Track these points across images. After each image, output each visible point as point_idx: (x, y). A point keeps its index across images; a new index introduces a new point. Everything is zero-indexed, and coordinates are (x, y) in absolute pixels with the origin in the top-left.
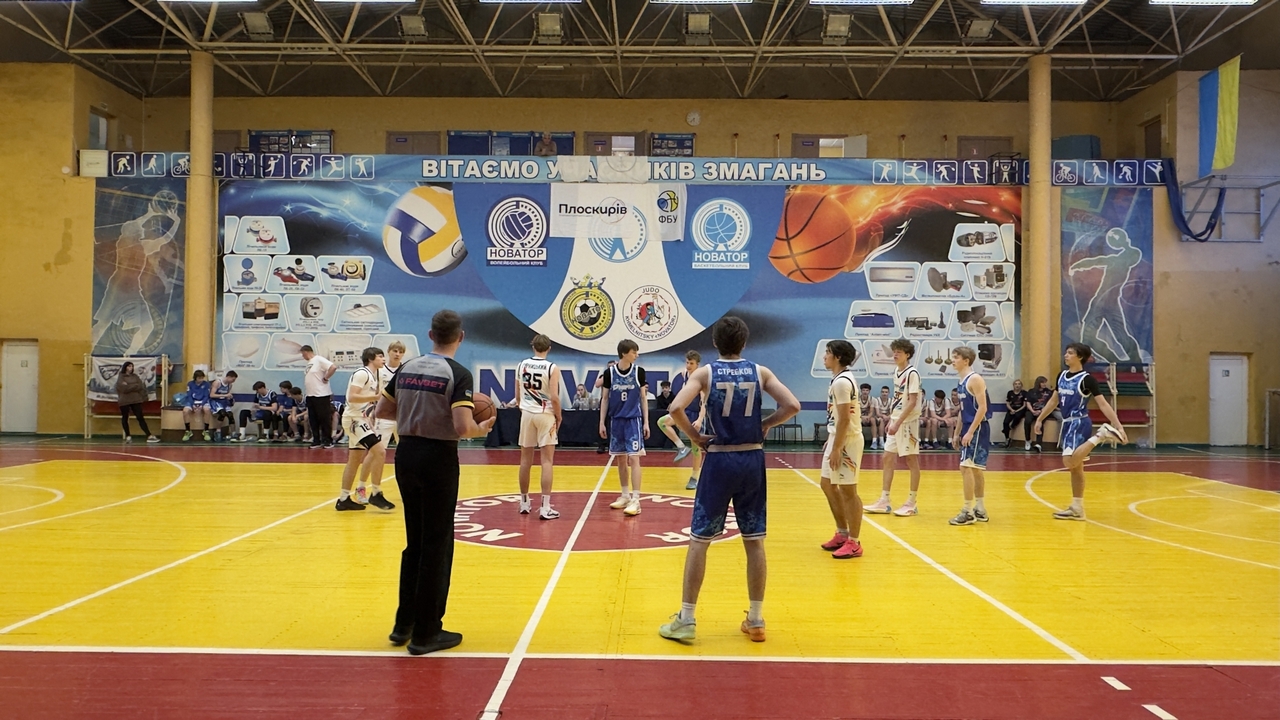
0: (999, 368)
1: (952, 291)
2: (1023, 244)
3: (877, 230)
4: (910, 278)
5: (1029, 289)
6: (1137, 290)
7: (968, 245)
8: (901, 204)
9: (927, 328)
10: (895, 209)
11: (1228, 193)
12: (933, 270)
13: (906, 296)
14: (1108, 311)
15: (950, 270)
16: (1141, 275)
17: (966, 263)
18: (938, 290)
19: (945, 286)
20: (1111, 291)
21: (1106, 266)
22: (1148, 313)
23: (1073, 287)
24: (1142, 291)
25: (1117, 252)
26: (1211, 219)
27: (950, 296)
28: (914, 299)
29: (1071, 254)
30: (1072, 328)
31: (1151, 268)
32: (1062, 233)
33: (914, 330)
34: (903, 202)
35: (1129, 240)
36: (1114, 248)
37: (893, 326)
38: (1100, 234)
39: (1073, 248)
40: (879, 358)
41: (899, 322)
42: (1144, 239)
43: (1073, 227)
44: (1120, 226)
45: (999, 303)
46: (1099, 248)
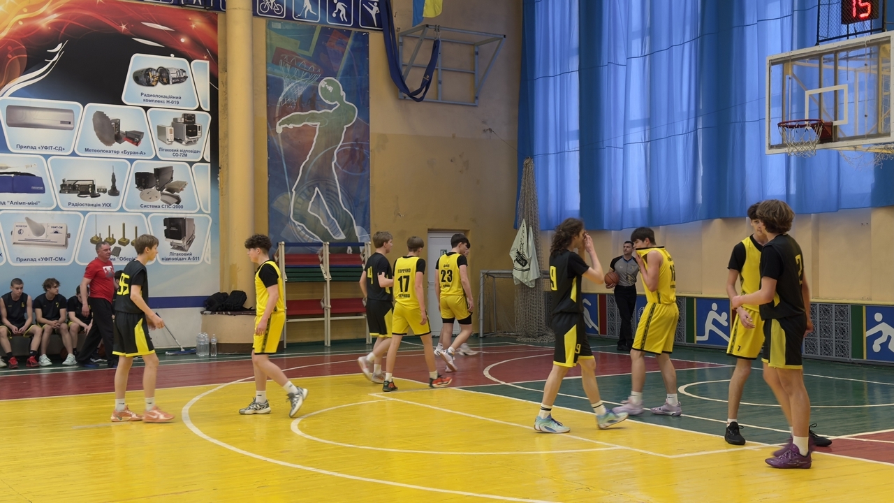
0: (191, 249)
1: (127, 145)
2: (220, 89)
3: (17, 52)
4: (67, 124)
5: (227, 147)
6: (352, 154)
7: (149, 84)
8: (53, 17)
9: (94, 196)
10: (43, 24)
11: (442, 47)
12: (101, 116)
13: (61, 149)
14: (320, 178)
15: (125, 116)
16: (358, 136)
17: (146, 109)
18: (108, 143)
19: (118, 138)
20: (325, 154)
21: (318, 124)
22: (365, 183)
23: (281, 146)
24: (358, 154)
25: (330, 107)
26: (425, 76)
27: (125, 152)
28: (74, 154)
29: (278, 106)
30: (280, 198)
31: (368, 128)
32: (267, 77)
33: (74, 197)
34: (56, 15)
35: (343, 93)
36: (327, 102)
37: (43, 191)
38: (312, 83)
39: (281, 99)
40: (23, 237)
41: (52, 185)
42: (359, 94)
43: (281, 72)
44: (334, 75)
45: (191, 164)
46: (310, 101)
